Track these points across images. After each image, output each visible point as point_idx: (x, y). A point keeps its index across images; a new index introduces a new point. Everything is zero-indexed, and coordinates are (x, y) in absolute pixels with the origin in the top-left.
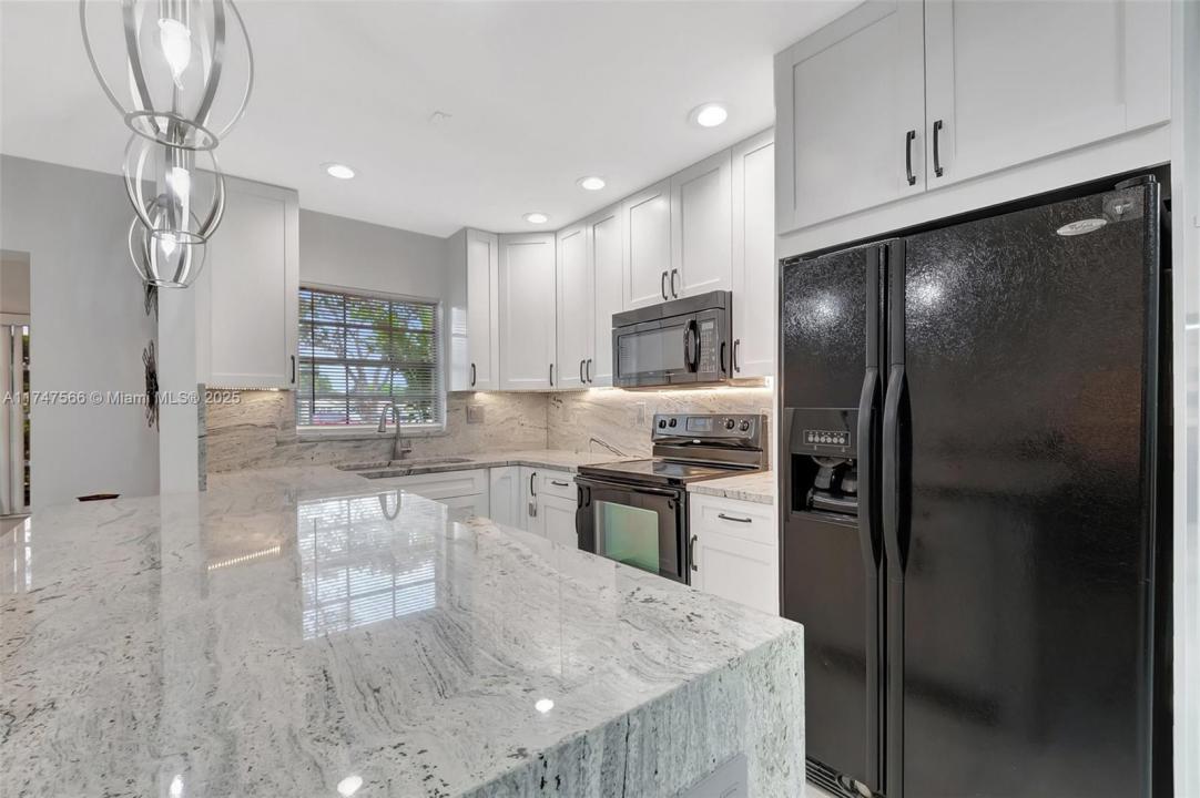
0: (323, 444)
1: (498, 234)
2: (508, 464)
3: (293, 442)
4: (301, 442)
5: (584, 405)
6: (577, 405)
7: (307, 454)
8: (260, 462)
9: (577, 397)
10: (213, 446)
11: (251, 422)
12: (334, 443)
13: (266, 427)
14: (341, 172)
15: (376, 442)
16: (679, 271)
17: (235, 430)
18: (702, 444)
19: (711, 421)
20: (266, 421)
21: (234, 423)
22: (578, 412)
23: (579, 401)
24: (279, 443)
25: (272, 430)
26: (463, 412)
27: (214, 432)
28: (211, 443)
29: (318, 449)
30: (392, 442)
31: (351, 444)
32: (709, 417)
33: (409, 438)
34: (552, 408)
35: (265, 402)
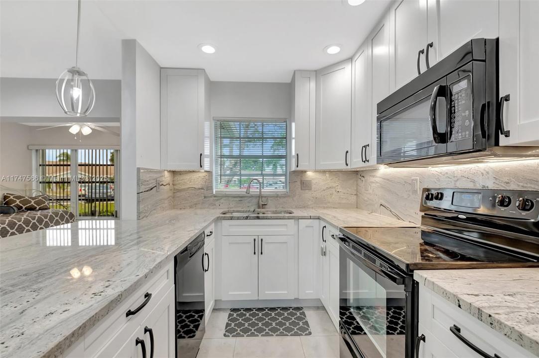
0: (225, 198)
1: (316, 71)
2: (310, 218)
3: (211, 197)
4: (215, 197)
5: (377, 179)
6: (372, 179)
7: (217, 203)
8: (197, 206)
9: (372, 174)
10: (179, 197)
11: (194, 186)
12: (230, 198)
13: (199, 189)
14: (208, 49)
15: (251, 198)
16: (435, 45)
17: (187, 190)
18: (468, 219)
19: (480, 196)
20: (200, 186)
21: (187, 187)
22: (374, 185)
23: (374, 176)
24: (205, 197)
25: (202, 190)
26: (299, 183)
27: (179, 191)
28: (178, 195)
29: (222, 201)
30: (258, 198)
31: (238, 199)
32: (478, 192)
33: (267, 197)
34: (359, 181)
35: (199, 177)
